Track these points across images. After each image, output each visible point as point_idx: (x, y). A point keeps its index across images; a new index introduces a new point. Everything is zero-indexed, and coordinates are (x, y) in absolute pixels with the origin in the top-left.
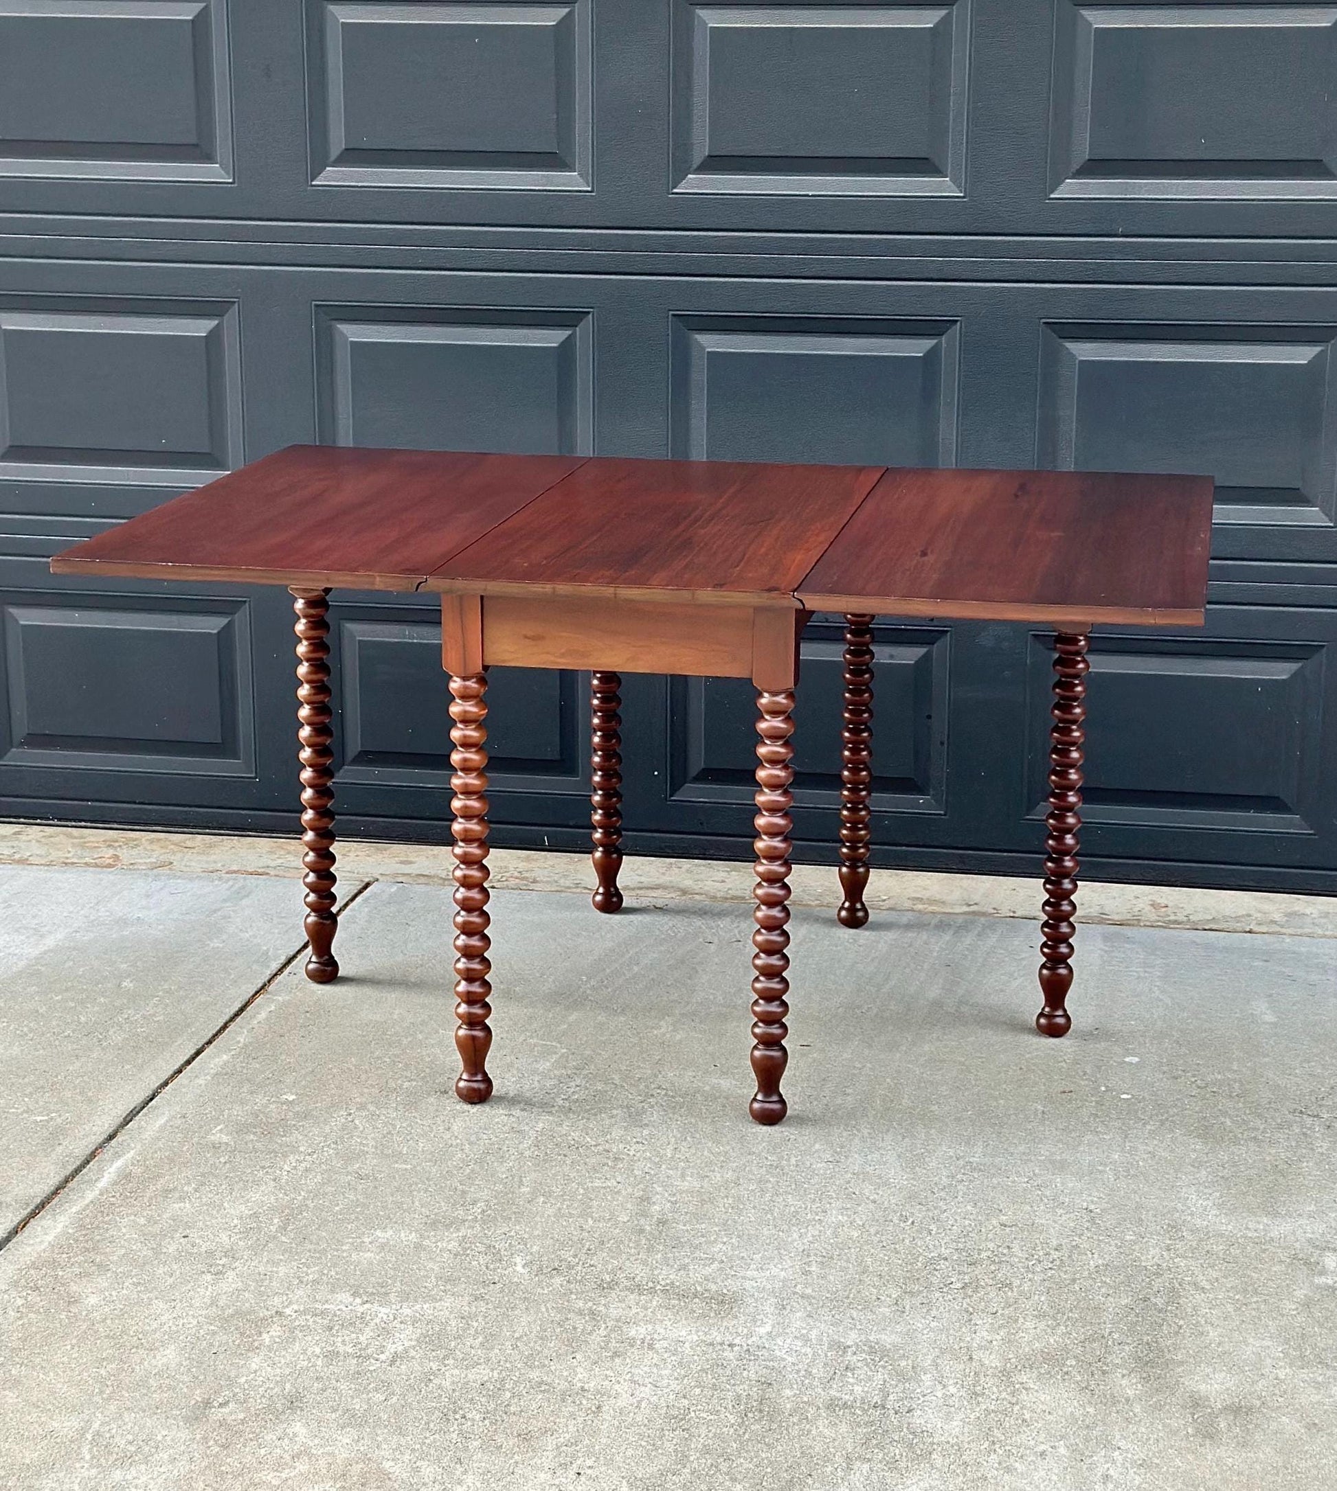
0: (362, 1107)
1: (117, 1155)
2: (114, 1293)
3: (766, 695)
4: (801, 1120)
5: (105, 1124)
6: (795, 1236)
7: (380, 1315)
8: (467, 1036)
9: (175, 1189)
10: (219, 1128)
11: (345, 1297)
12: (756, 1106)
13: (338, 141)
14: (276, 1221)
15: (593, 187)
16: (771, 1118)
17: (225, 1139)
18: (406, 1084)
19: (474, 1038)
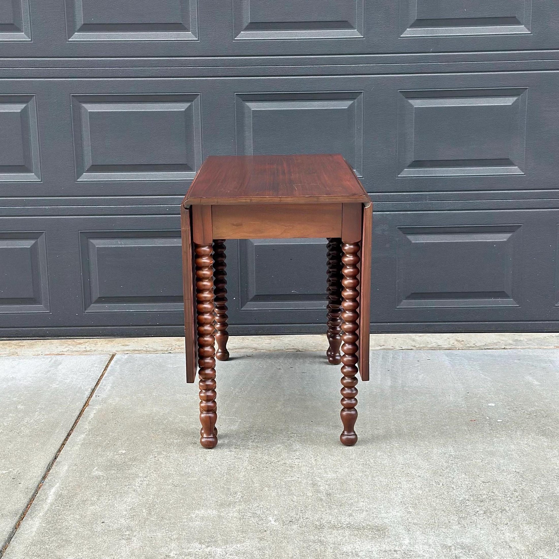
0: (159, 453)
1: (51, 486)
2: (80, 554)
3: (347, 245)
4: (365, 442)
5: (39, 472)
6: (394, 496)
7: (218, 552)
8: (206, 417)
9: (87, 500)
10: (95, 469)
11: (197, 545)
12: (344, 438)
13: (80, 21)
14: (144, 511)
15: (198, 38)
16: (351, 443)
17: (101, 473)
18: (175, 441)
19: (210, 417)
